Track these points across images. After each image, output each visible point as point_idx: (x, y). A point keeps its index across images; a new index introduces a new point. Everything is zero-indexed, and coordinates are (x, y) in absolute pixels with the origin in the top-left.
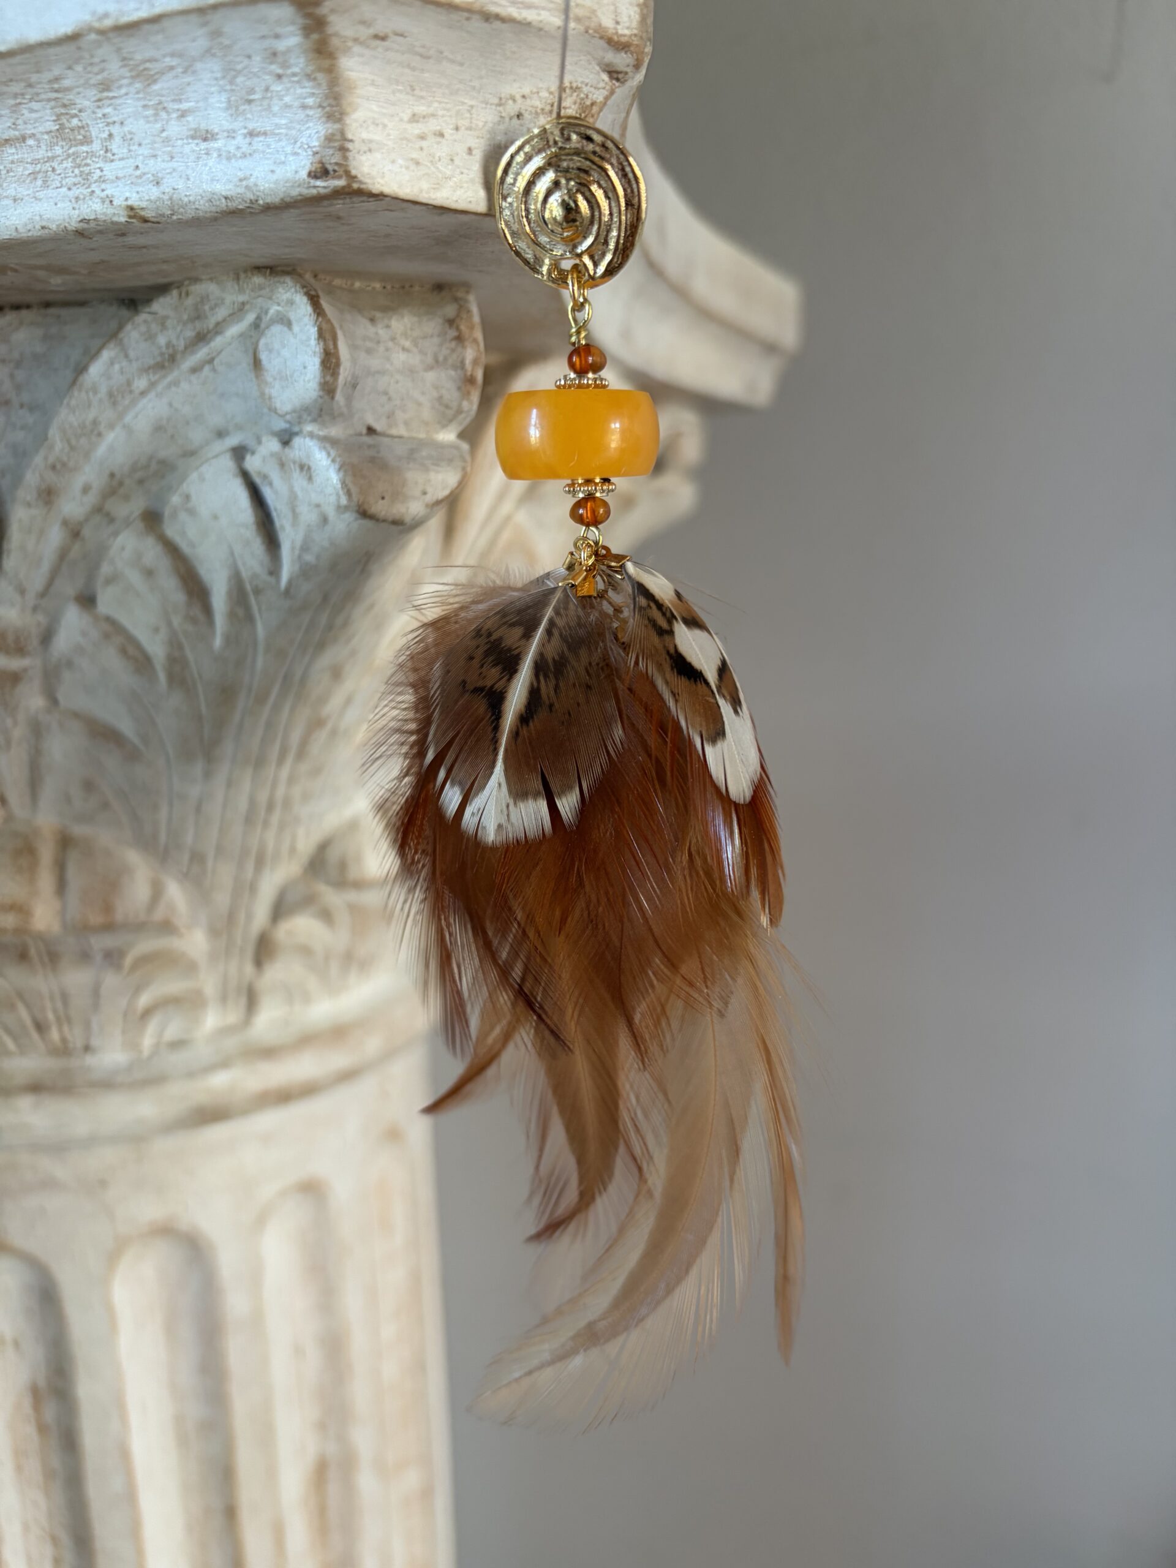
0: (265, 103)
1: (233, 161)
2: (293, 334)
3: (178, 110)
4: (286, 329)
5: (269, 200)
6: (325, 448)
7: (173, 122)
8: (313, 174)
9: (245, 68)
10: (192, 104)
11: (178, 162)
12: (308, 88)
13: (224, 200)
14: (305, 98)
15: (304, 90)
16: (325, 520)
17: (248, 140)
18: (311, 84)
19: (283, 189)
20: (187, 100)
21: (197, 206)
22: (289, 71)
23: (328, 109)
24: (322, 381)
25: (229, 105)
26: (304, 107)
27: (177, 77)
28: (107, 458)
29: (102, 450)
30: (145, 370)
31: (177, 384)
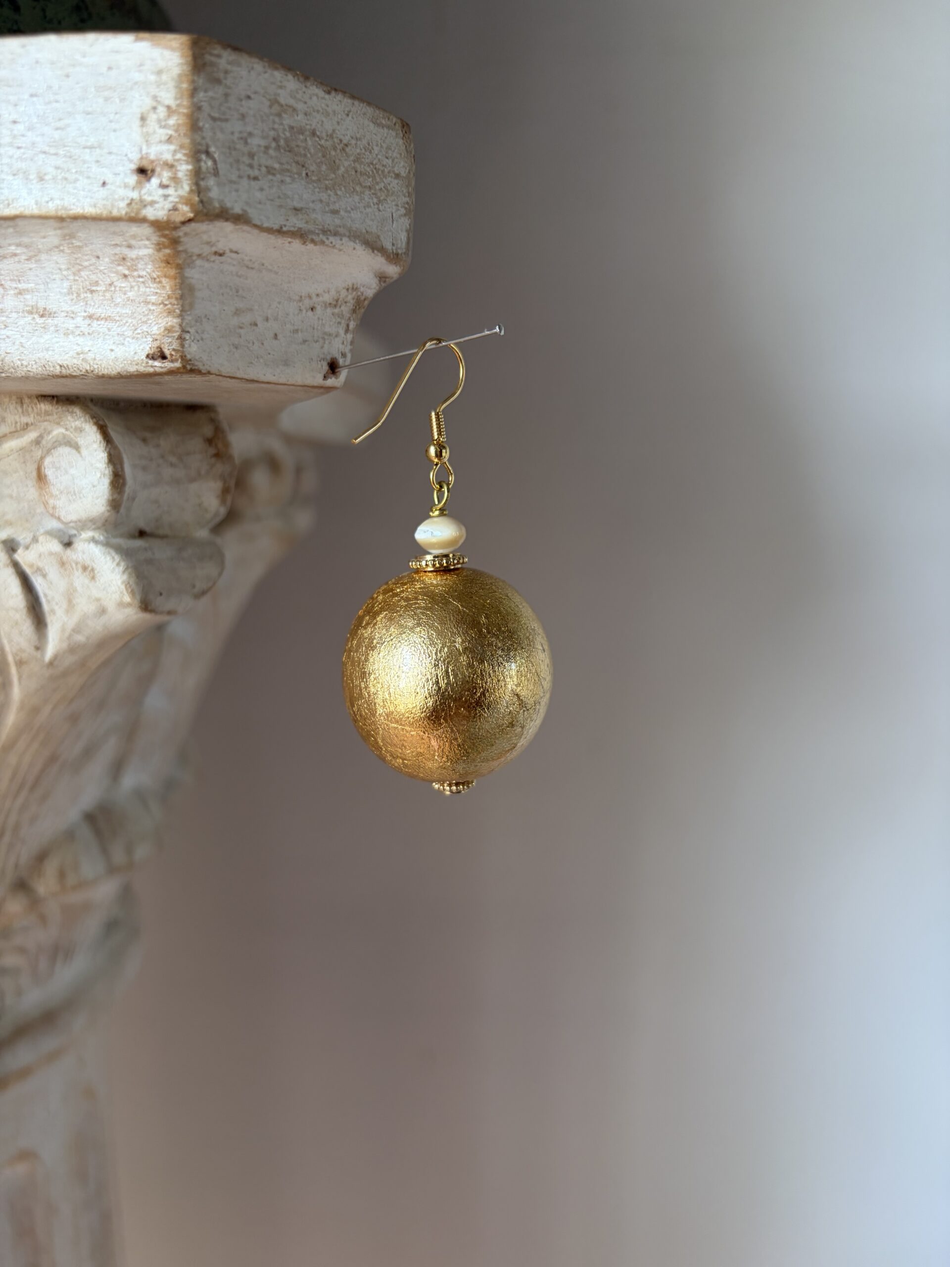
0: (108, 295)
1: (71, 336)
2: (81, 456)
3: (16, 288)
4: (74, 451)
5: (106, 372)
6: (109, 553)
7: (9, 297)
8: (150, 356)
9: (91, 265)
10: (32, 285)
11: (12, 330)
12: (153, 287)
13: (58, 367)
14: (148, 295)
15: (148, 290)
16: (103, 611)
17: (88, 321)
18: (155, 285)
19: (121, 366)
20: (28, 282)
21: (29, 369)
22: (136, 274)
23: (169, 306)
24: (111, 498)
25: (70, 292)
26: (147, 303)
27: (19, 262)
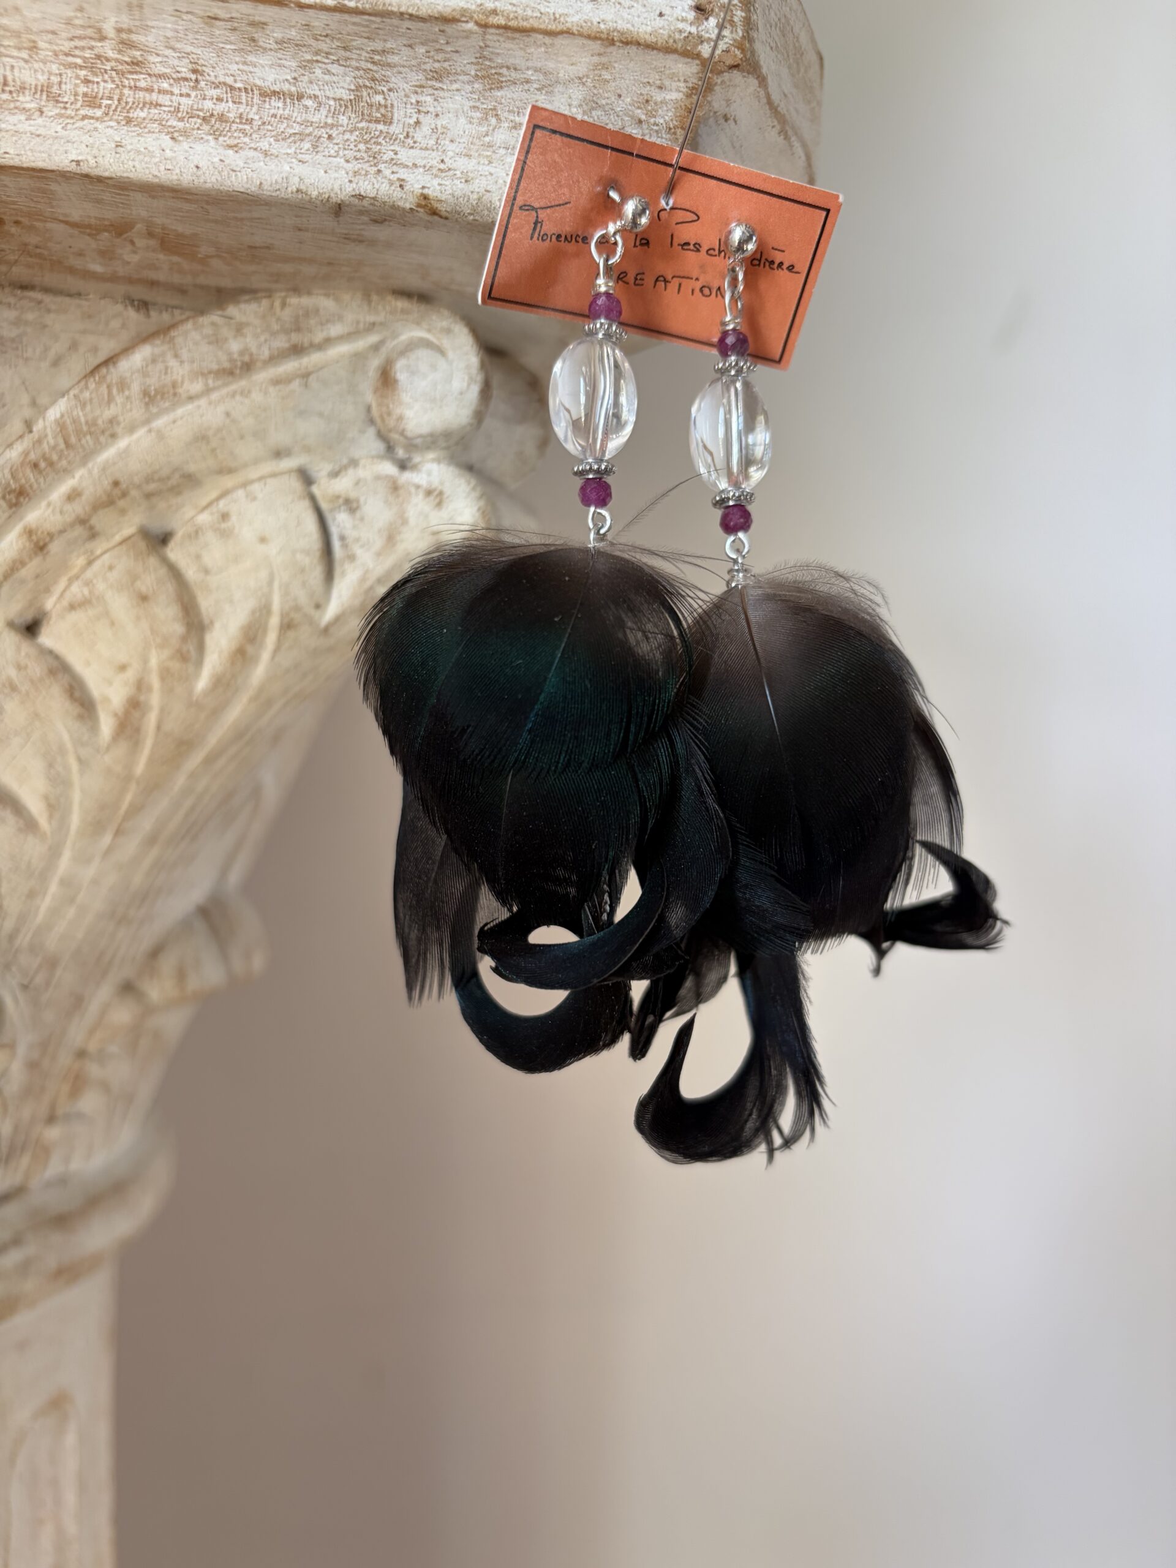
2: (446, 360)
4: (437, 354)
24: (476, 409)
28: (114, 464)
29: (109, 454)
30: (203, 374)
31: (245, 393)
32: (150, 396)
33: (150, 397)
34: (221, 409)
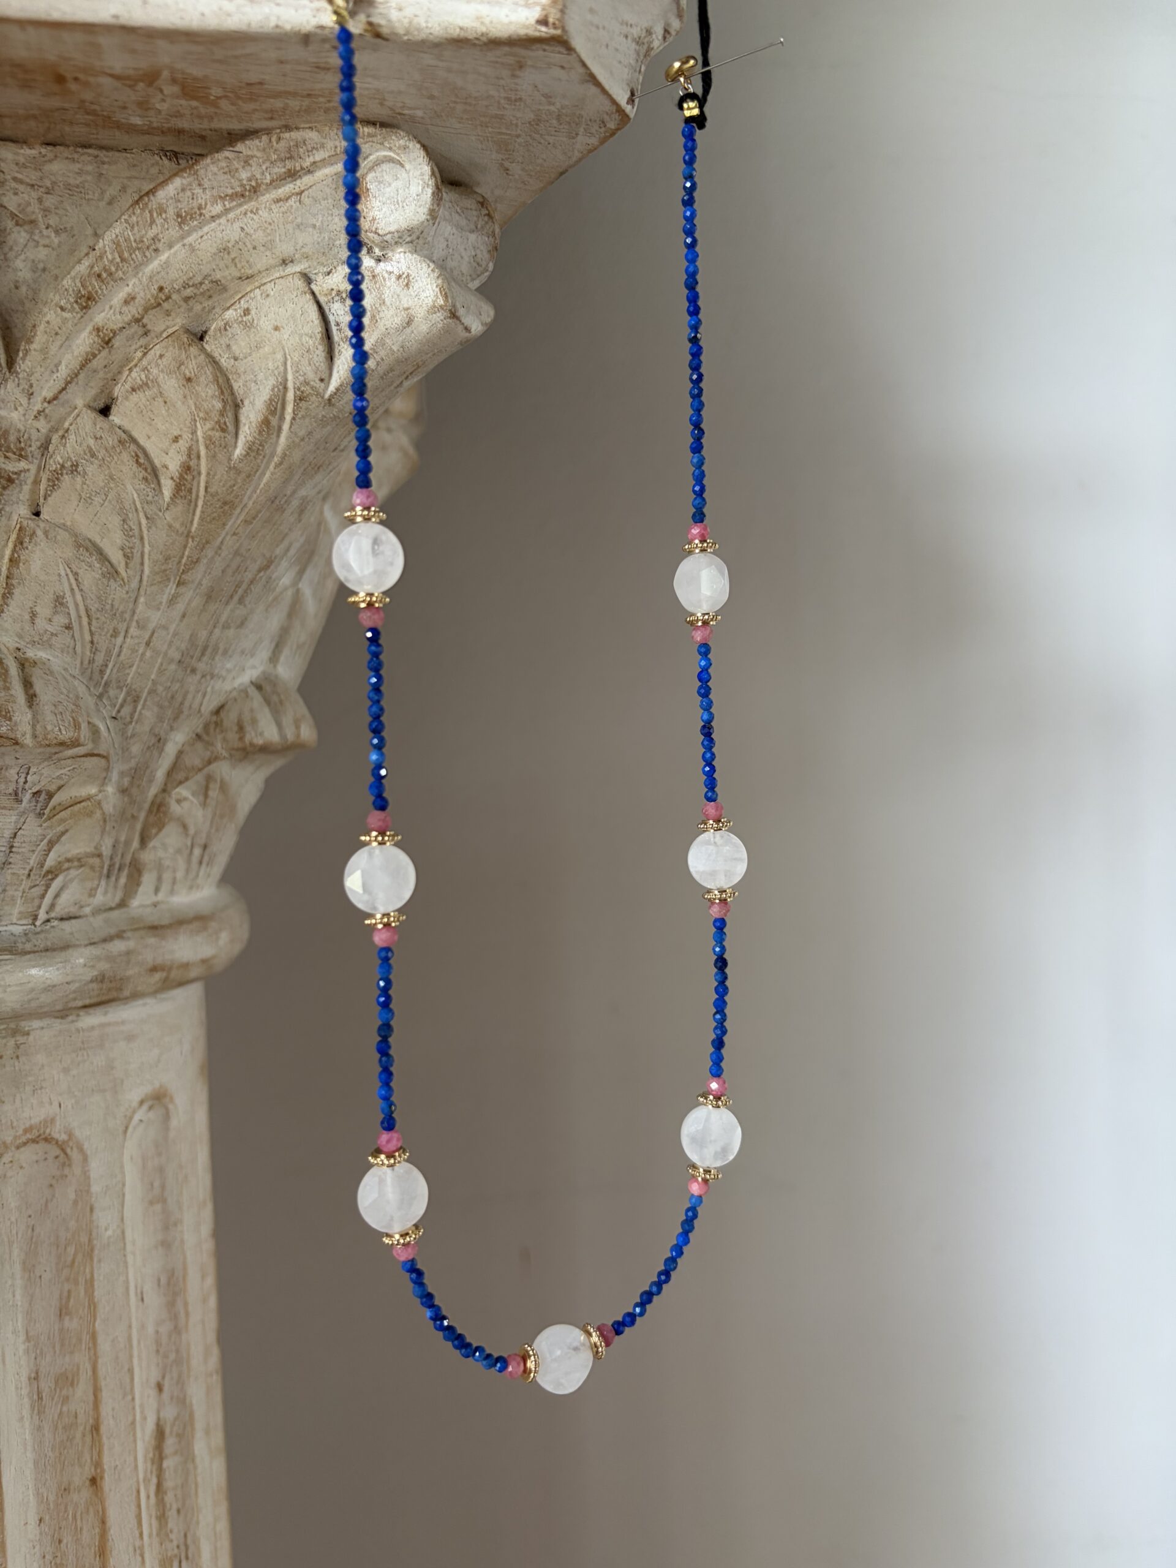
2: (404, 170)
4: (397, 167)
5: (498, 36)
8: (538, 22)
16: (409, 322)
19: (513, 29)
21: (431, 32)
24: (431, 208)
28: (158, 273)
29: (154, 265)
30: (220, 197)
31: (255, 212)
32: (181, 217)
33: (182, 219)
34: (237, 226)
